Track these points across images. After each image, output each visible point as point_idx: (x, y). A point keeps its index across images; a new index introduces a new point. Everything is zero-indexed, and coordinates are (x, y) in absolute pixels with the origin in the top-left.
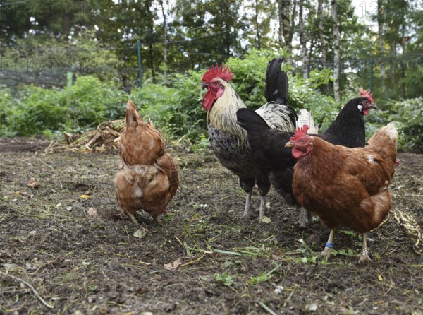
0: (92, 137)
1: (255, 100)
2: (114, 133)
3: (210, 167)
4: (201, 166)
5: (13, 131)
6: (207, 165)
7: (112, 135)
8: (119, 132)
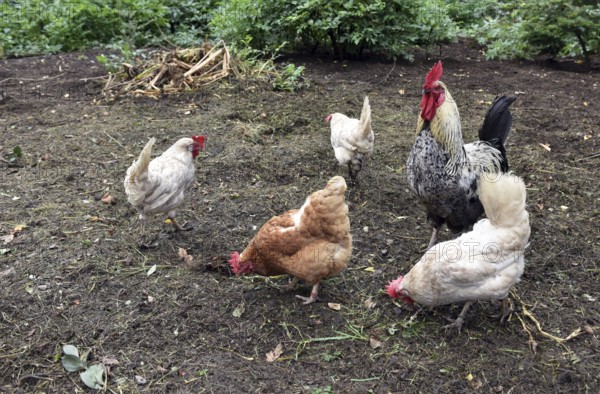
0: (158, 71)
1: (351, 10)
2: (183, 64)
3: (302, 134)
4: (291, 131)
5: (56, 44)
6: (297, 130)
7: (181, 67)
8: (188, 63)
